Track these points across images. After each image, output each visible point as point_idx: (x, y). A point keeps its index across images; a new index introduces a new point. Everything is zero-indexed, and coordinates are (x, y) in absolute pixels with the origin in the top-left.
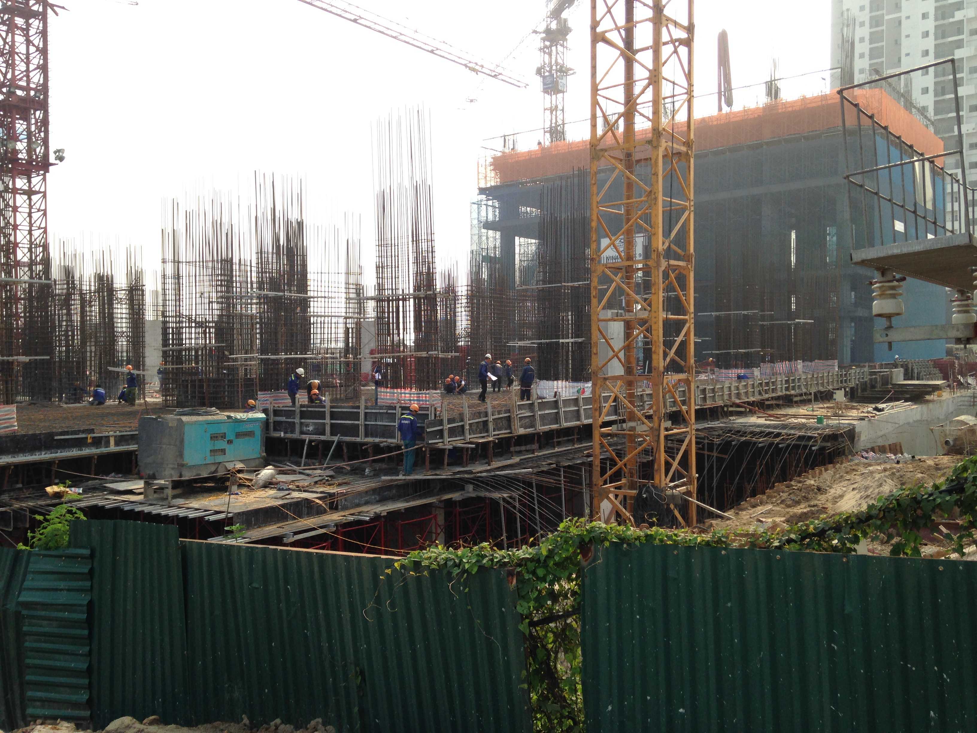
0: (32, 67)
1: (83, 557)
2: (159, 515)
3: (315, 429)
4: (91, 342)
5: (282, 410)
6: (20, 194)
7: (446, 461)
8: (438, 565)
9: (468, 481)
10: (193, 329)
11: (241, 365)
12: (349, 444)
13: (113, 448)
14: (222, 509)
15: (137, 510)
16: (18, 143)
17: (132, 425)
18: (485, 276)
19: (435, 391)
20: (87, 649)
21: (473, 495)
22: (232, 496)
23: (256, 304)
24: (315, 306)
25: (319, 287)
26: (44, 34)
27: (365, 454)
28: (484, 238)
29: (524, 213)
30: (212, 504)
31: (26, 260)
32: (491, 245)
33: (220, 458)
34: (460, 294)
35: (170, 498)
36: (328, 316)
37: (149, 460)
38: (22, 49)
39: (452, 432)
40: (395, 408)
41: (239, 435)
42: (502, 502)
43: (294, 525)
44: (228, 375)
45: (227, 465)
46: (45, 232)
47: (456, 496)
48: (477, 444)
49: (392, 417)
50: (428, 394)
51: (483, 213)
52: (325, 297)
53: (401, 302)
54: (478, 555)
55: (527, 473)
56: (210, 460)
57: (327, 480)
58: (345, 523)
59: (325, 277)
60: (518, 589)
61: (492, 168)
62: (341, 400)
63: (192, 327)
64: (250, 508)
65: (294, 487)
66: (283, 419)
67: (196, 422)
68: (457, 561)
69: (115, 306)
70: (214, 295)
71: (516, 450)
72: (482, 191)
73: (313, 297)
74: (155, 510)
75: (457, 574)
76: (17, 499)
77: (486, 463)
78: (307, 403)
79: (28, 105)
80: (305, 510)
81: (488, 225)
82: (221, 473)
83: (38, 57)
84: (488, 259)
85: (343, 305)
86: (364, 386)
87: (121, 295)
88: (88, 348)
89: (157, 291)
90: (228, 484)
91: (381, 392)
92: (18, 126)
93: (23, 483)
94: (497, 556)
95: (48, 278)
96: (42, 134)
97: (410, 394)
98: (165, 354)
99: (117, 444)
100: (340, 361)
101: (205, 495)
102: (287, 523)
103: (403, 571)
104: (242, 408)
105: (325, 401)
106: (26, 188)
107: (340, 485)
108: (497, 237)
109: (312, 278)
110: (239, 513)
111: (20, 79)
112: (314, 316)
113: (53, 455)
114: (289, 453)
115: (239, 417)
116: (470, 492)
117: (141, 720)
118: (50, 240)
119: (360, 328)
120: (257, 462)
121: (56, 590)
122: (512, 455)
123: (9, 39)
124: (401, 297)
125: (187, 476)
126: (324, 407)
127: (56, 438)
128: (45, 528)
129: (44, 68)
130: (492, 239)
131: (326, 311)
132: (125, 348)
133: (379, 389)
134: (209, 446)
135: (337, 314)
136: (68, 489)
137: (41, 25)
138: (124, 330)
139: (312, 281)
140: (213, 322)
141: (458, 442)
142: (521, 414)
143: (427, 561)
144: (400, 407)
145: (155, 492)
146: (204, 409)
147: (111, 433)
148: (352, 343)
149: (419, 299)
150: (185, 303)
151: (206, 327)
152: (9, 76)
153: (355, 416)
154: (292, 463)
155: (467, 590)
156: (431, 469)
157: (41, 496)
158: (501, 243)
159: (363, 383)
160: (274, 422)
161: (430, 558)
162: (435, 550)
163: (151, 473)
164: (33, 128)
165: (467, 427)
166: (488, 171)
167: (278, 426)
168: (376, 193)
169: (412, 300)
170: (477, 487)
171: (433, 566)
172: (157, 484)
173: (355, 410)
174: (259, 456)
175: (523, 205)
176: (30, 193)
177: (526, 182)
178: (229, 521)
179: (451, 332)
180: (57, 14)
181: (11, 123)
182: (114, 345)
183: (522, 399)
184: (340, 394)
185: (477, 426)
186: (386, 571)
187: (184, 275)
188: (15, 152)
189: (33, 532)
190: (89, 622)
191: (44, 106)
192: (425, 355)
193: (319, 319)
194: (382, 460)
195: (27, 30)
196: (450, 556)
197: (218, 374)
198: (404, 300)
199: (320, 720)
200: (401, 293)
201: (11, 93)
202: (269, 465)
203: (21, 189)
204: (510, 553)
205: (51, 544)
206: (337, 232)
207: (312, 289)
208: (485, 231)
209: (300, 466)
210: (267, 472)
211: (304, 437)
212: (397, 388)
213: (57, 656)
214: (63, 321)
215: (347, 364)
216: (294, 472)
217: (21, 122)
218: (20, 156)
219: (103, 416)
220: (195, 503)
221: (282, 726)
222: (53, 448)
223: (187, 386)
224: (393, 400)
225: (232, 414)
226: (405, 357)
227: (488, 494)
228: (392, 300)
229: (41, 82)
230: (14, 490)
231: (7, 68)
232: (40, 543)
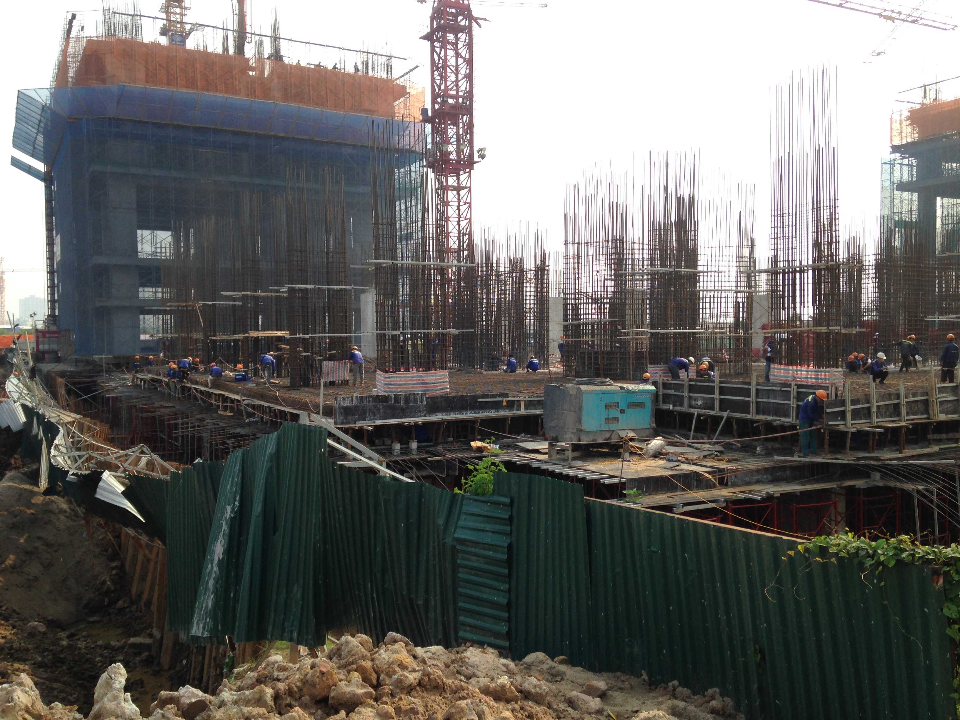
0: (460, 77)
1: (504, 505)
2: (561, 474)
3: (703, 403)
4: (505, 317)
5: (671, 384)
6: (451, 190)
7: (848, 445)
8: (848, 553)
9: (875, 468)
10: (590, 305)
11: (633, 339)
12: (738, 420)
13: (523, 411)
14: (616, 474)
15: (543, 468)
16: (450, 146)
17: (538, 391)
18: (897, 243)
19: (836, 370)
20: (507, 586)
21: (881, 484)
22: (625, 463)
23: (647, 280)
24: (705, 280)
25: (710, 262)
26: (470, 46)
27: (756, 432)
28: (897, 201)
29: (948, 170)
30: (607, 468)
31: (455, 247)
32: (906, 208)
33: (613, 426)
34: (867, 263)
35: (570, 460)
36: (718, 291)
37: (553, 424)
38: (452, 61)
39: (856, 414)
40: (789, 386)
41: (631, 405)
42: (916, 495)
43: (684, 496)
44: (620, 348)
45: (620, 432)
46: (470, 222)
47: (860, 483)
48: (887, 429)
49: (786, 395)
50: (828, 372)
51: (897, 174)
52: (715, 271)
53: (798, 275)
54: (895, 548)
55: (947, 465)
56: (604, 427)
57: (716, 455)
58: (735, 500)
59: (715, 251)
60: (945, 590)
61: (909, 122)
62: (730, 375)
63: (589, 303)
64: (641, 476)
65: (683, 460)
66: (672, 392)
67: (592, 392)
68: (871, 552)
69: (525, 285)
70: (609, 272)
71: (935, 438)
72: (895, 149)
73: (703, 272)
74: (558, 469)
75: (870, 566)
76: (449, 451)
77: (897, 450)
78: (695, 377)
79: (457, 112)
80: (694, 483)
81: (902, 187)
82: (614, 440)
83: (465, 67)
84: (901, 224)
85: (734, 279)
86: (754, 362)
87: (530, 275)
88: (503, 322)
89: (559, 271)
90: (621, 450)
91: (774, 368)
92: (449, 130)
93: (453, 437)
94: (919, 551)
95: (472, 261)
96: (468, 136)
97: (807, 371)
98: (566, 328)
99: (526, 408)
100: (730, 337)
101: (601, 459)
102: (677, 493)
103: (807, 555)
104: (633, 380)
105: (713, 376)
106: (455, 184)
107: (729, 461)
108: (914, 199)
109: (702, 253)
110: (631, 480)
111: (451, 89)
112: (703, 291)
113: (476, 415)
114: (678, 426)
115: (631, 389)
116: (877, 480)
117: (552, 658)
118: (474, 229)
119: (752, 302)
120: (647, 432)
121: (483, 531)
122: (929, 443)
123: (442, 55)
124: (798, 269)
125: (585, 440)
126: (713, 382)
127: (479, 400)
128: (475, 476)
129: (470, 77)
130: (907, 202)
131: (716, 285)
132: (532, 322)
133: (772, 366)
134: (604, 414)
135: (727, 288)
136: (487, 445)
137: (467, 38)
138: (532, 306)
139: (702, 256)
140: (607, 298)
141: (863, 425)
142: (942, 397)
143: (835, 548)
144: (796, 385)
145: (558, 453)
146: (599, 380)
147: (522, 398)
148: (743, 317)
149: (820, 270)
150: (583, 280)
151: (601, 303)
152: (443, 87)
153: (747, 393)
154: (681, 435)
155: (883, 584)
156: (830, 452)
157: (468, 449)
158: (919, 205)
159: (754, 359)
160: (664, 395)
161: (839, 545)
162: (844, 537)
163: (555, 435)
164: (461, 131)
165: (874, 409)
166: (904, 127)
167: (667, 398)
168: (773, 161)
169: (810, 272)
170: (884, 476)
171: (842, 554)
172: (559, 446)
173: (746, 386)
174: (649, 426)
175: (947, 162)
176: (458, 189)
177: (953, 135)
178: (622, 486)
179: (856, 305)
180: (480, 26)
181: (444, 128)
182: (523, 320)
183: (943, 380)
184: (730, 370)
185: (887, 409)
186: (789, 552)
187: (583, 255)
188: (448, 154)
189: (466, 479)
190: (509, 562)
191: (469, 110)
192: (826, 331)
193: (709, 293)
194: (775, 439)
195: (457, 44)
196: (863, 545)
197: (611, 348)
198: (802, 271)
199: (717, 690)
200: (798, 264)
201: (444, 102)
202: (658, 435)
203: (452, 186)
204: (936, 550)
205: (479, 491)
206: (729, 204)
207: (702, 264)
208: (897, 193)
209: (688, 439)
210: (657, 442)
211: (692, 410)
212: (792, 364)
213: (483, 589)
214: (483, 299)
215: (737, 339)
216: (682, 445)
217: (452, 127)
218: (451, 157)
219: (516, 382)
220: (592, 466)
221: (680, 689)
222: (477, 408)
223: (584, 357)
224: (788, 377)
225: (625, 386)
226: (802, 332)
227: (899, 485)
228: (788, 273)
229: (468, 89)
230: (447, 443)
231: (441, 80)
232: (471, 489)
